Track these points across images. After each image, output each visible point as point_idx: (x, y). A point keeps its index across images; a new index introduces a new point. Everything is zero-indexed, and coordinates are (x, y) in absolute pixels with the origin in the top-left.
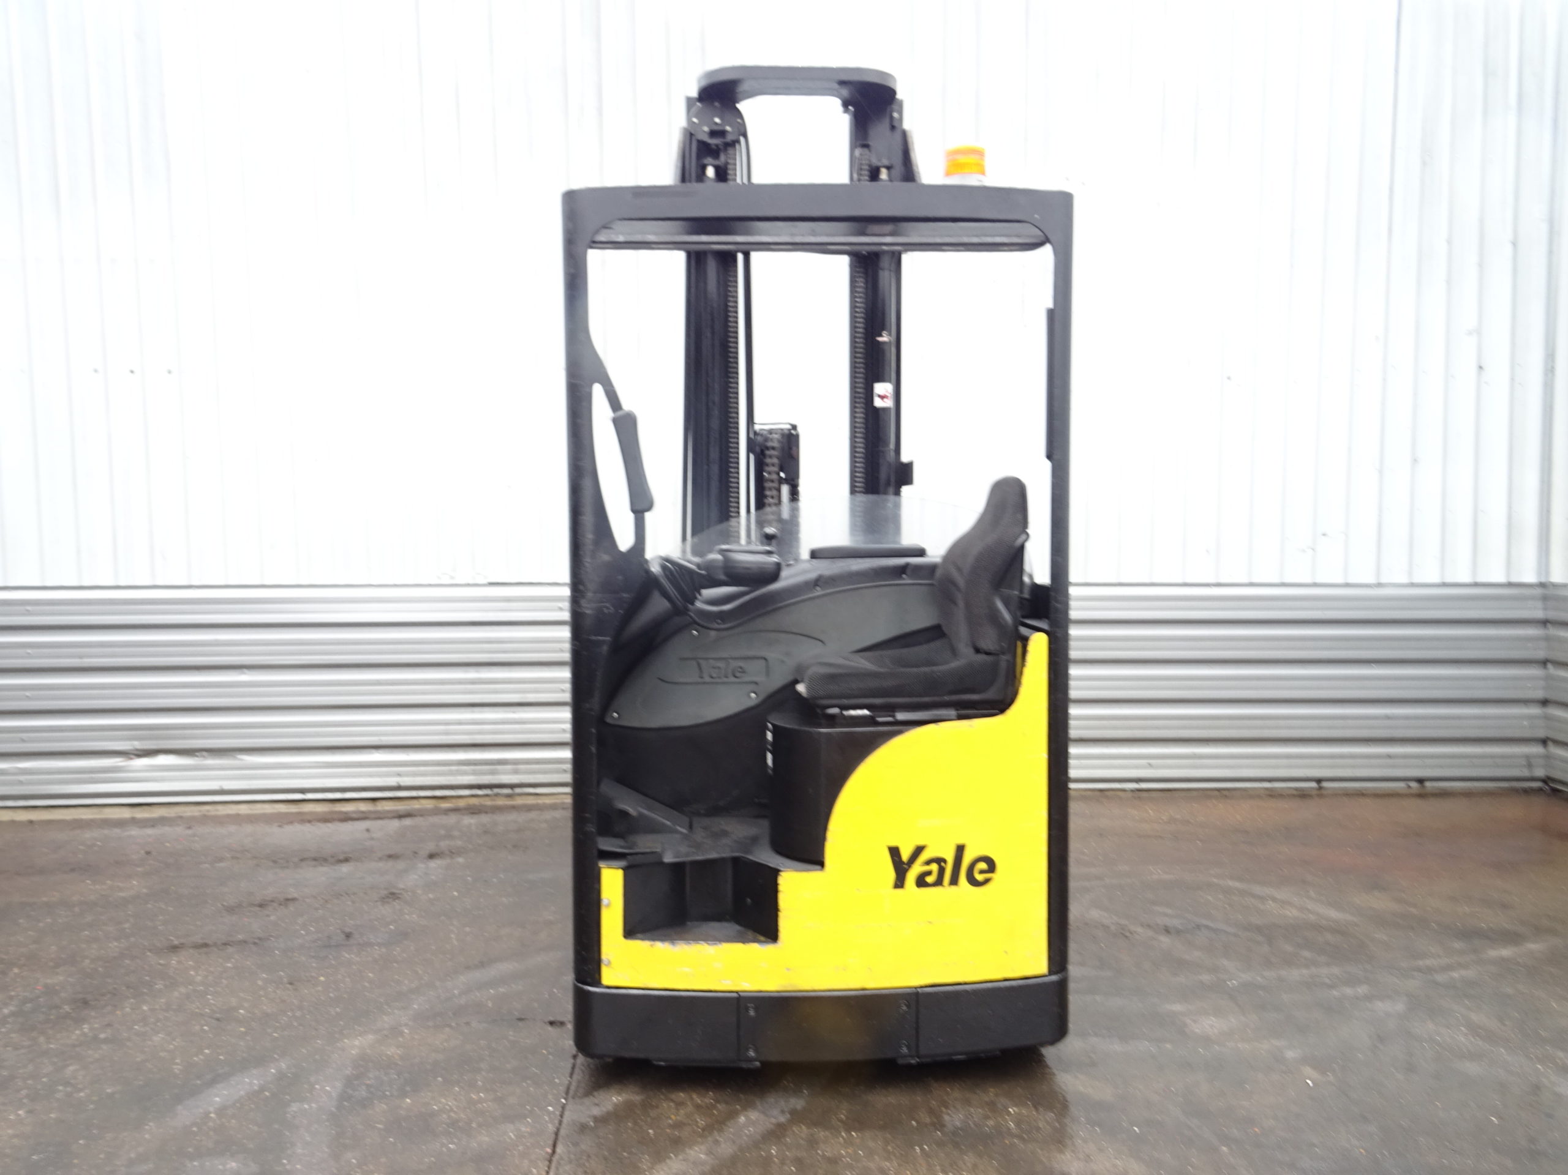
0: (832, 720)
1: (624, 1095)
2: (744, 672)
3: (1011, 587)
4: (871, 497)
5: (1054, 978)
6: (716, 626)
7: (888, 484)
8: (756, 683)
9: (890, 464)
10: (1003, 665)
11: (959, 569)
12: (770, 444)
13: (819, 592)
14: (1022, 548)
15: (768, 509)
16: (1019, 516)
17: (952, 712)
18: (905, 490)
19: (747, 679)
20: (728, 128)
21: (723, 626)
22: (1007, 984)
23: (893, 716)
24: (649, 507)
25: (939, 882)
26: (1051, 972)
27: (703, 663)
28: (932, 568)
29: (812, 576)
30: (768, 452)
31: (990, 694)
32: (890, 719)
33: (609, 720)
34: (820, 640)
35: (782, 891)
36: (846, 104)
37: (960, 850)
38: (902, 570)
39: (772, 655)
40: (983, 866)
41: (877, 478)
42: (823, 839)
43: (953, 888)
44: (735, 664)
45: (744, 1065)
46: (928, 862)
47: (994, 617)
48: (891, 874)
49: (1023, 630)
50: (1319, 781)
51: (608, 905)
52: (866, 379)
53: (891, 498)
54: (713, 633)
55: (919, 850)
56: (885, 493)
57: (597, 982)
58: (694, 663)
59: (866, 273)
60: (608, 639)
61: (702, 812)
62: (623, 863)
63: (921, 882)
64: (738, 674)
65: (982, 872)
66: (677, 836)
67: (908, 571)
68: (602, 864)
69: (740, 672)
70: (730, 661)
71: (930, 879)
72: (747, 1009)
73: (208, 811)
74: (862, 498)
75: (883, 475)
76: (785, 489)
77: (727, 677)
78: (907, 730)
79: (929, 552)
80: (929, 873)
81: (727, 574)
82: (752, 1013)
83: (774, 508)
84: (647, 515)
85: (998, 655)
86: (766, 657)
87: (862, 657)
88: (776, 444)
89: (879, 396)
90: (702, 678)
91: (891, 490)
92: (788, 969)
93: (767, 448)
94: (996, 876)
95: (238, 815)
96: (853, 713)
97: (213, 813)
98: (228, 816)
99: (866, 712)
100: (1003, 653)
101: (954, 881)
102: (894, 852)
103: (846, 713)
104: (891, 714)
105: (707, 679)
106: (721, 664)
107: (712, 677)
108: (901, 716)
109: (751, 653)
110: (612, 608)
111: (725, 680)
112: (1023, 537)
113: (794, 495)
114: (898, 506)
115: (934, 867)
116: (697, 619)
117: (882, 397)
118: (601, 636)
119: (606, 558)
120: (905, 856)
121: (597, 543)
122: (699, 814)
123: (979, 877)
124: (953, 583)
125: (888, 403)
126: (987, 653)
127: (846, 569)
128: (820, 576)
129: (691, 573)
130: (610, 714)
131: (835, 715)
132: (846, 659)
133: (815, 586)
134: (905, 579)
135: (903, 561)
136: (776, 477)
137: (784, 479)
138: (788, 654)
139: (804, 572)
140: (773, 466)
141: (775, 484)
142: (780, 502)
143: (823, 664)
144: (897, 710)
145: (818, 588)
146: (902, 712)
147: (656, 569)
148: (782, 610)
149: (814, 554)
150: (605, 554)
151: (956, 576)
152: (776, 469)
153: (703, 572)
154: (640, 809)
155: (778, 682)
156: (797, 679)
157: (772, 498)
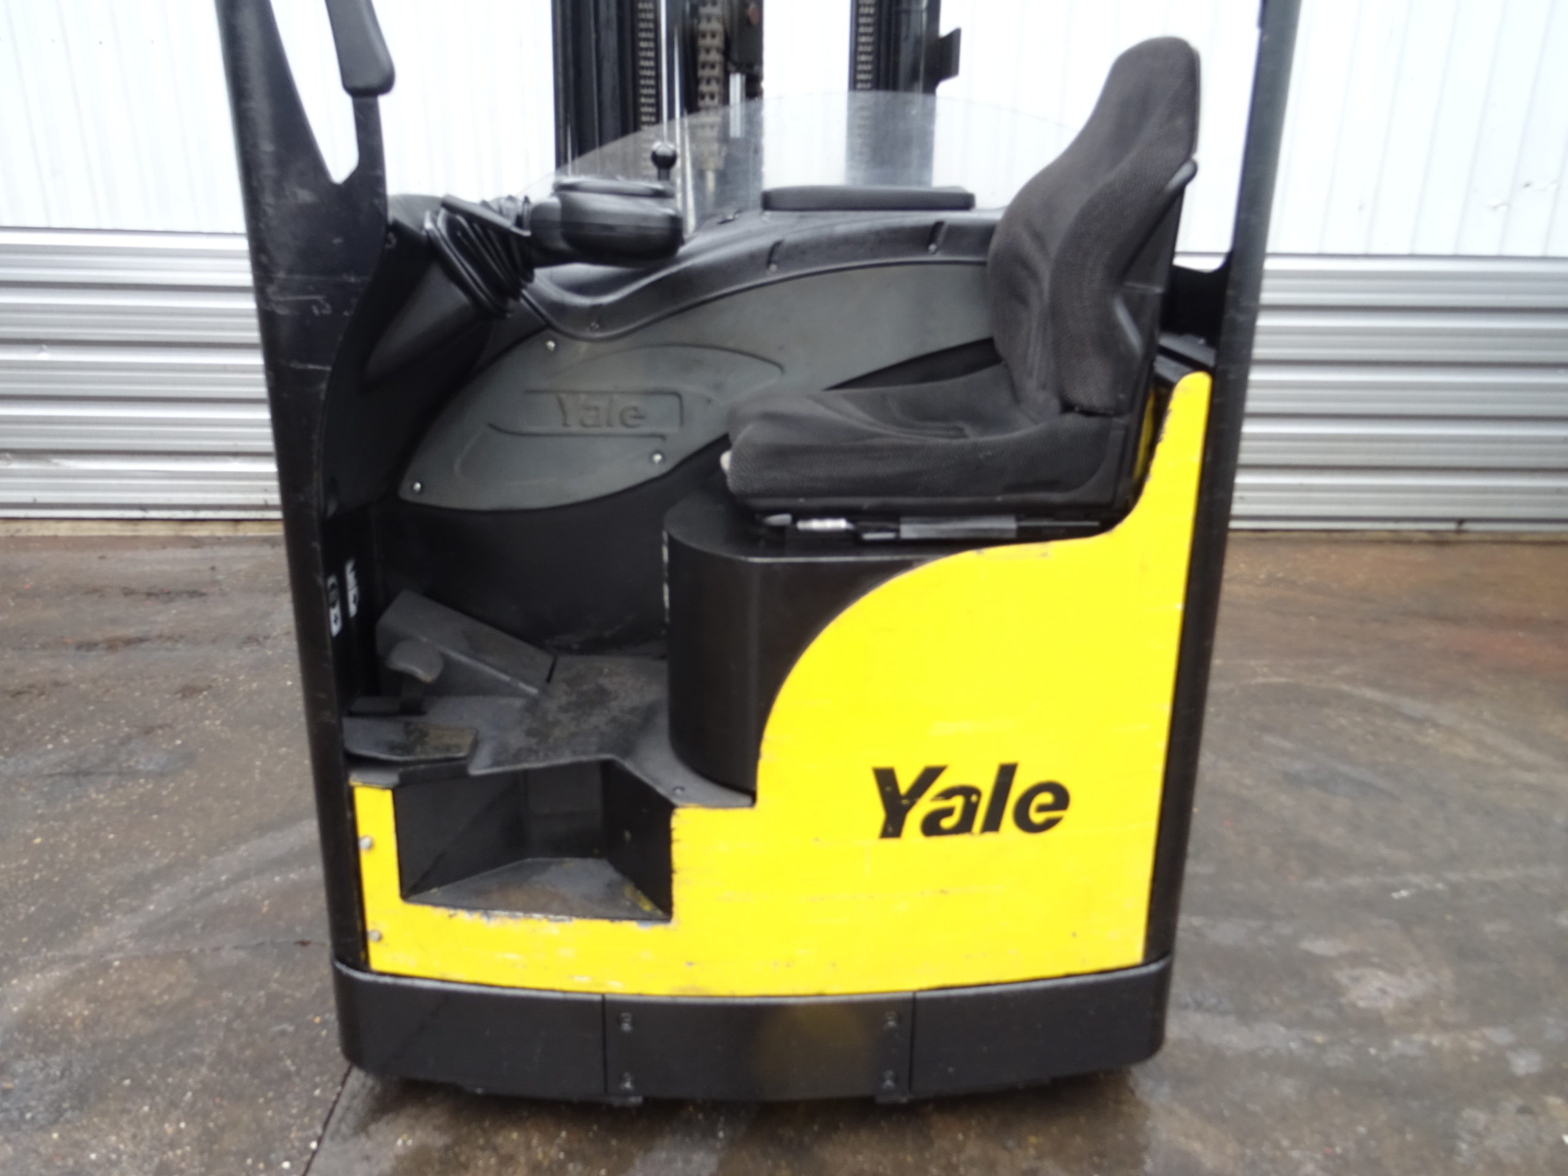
0: (781, 540)
1: (419, 1133)
2: (640, 417)
3: (1147, 279)
4: (883, 96)
5: (1153, 968)
6: (588, 333)
7: (914, 76)
8: (662, 437)
9: (918, 39)
10: (1117, 434)
11: (1038, 237)
13: (773, 274)
14: (1179, 194)
15: (702, 116)
16: (1180, 122)
17: (1009, 524)
18: (944, 88)
19: (645, 429)
21: (599, 335)
22: (1071, 981)
23: (897, 531)
24: (386, 84)
25: (964, 826)
26: (1147, 961)
27: (569, 400)
28: (985, 233)
29: (764, 242)
31: (1086, 493)
32: (889, 536)
33: (406, 496)
34: (774, 362)
35: (678, 840)
37: (1007, 773)
38: (929, 235)
39: (692, 387)
40: (1046, 798)
41: (896, 64)
42: (756, 755)
43: (990, 836)
44: (622, 402)
45: (616, 1102)
46: (948, 794)
47: (1108, 340)
48: (877, 815)
49: (1164, 367)
50: (1461, 521)
51: (371, 846)
53: (917, 97)
54: (582, 347)
55: (930, 775)
56: (909, 88)
57: (363, 965)
58: (553, 397)
60: (328, 369)
61: (576, 647)
62: (393, 778)
63: (931, 826)
64: (631, 422)
65: (1042, 808)
66: (518, 703)
67: (941, 238)
68: (355, 780)
69: (632, 417)
70: (616, 397)
71: (947, 823)
72: (619, 1021)
73: (18, 531)
74: (868, 97)
75: (905, 58)
76: (736, 82)
77: (609, 425)
78: (921, 562)
79: (980, 202)
80: (948, 812)
81: (569, 238)
82: (626, 1027)
83: (714, 117)
84: (385, 103)
85: (1111, 416)
86: (680, 393)
87: (845, 397)
90: (565, 425)
91: (920, 84)
92: (690, 964)
94: (1068, 816)
95: (55, 538)
96: (816, 525)
97: (23, 534)
98: (44, 538)
99: (842, 524)
100: (1118, 413)
101: (992, 824)
102: (885, 778)
103: (802, 525)
104: (891, 525)
105: (575, 428)
106: (602, 403)
107: (584, 425)
108: (909, 531)
109: (651, 385)
110: (328, 306)
111: (606, 430)
112: (1183, 172)
113: (753, 90)
114: (929, 115)
115: (958, 802)
116: (550, 318)
118: (314, 363)
119: (305, 196)
120: (905, 784)
121: (281, 162)
122: (568, 650)
123: (1037, 818)
124: (1024, 263)
126: (1088, 413)
127: (826, 231)
128: (777, 245)
129: (503, 233)
130: (406, 485)
131: (780, 529)
132: (819, 401)
133: (769, 262)
134: (935, 253)
135: (929, 218)
136: (715, 57)
137: (735, 64)
138: (718, 387)
139: (749, 235)
140: (713, 36)
141: (717, 72)
142: (725, 100)
143: (771, 417)
144: (903, 519)
145: (773, 267)
146: (911, 522)
147: (433, 225)
148: (709, 307)
149: (770, 202)
150: (303, 186)
151: (1029, 247)
152: (718, 42)
153: (527, 233)
154: (455, 655)
155: (699, 436)
156: (723, 443)
157: (712, 97)
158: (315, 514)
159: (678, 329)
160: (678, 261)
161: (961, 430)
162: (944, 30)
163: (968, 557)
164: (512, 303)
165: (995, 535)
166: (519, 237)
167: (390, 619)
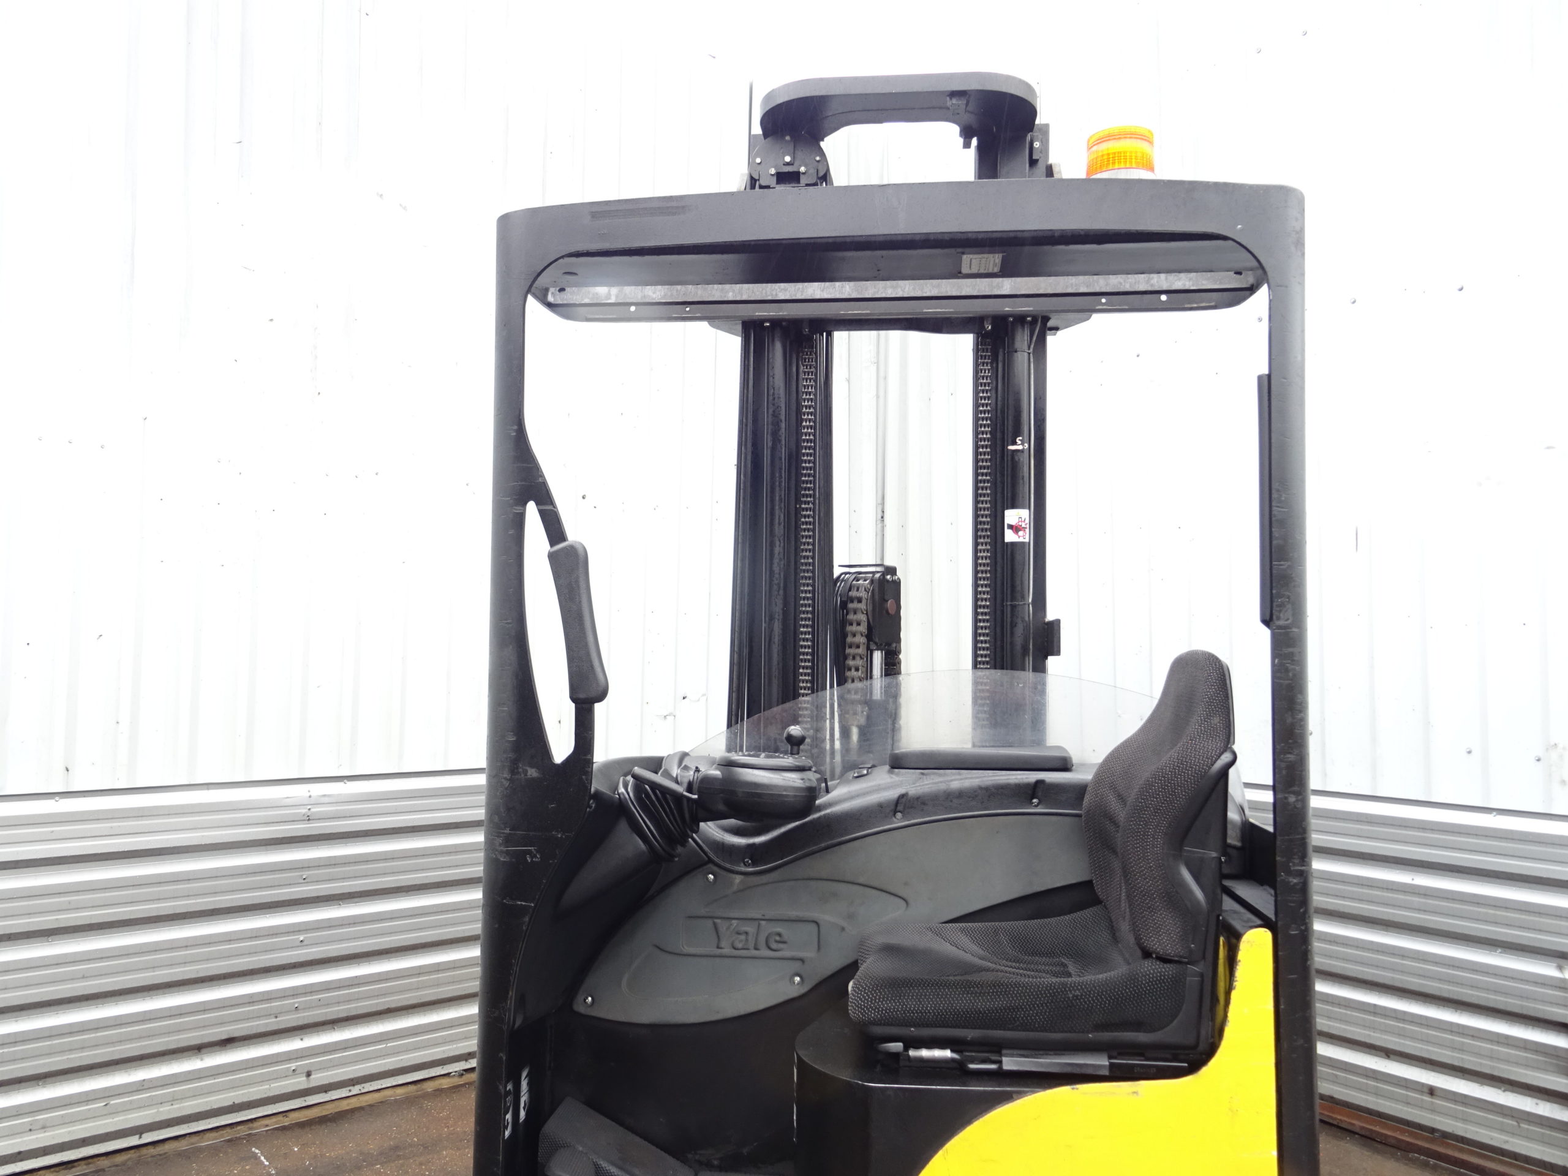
0: (895, 1066)
2: (783, 942)
3: (1205, 845)
4: (997, 674)
6: (743, 869)
7: (1025, 653)
8: (802, 960)
9: (1027, 628)
10: (1192, 980)
11: (1121, 798)
12: (853, 593)
13: (898, 821)
14: (1224, 775)
15: (849, 685)
16: (1219, 722)
17: (1102, 1061)
18: (1051, 661)
19: (787, 953)
20: (803, 169)
21: (750, 869)
23: (1000, 1062)
24: (602, 696)
27: (722, 925)
28: (1080, 790)
29: (893, 794)
30: (851, 606)
31: (1168, 1034)
32: (993, 1067)
33: (579, 1008)
34: (900, 897)
36: (967, 134)
38: (1036, 790)
39: (827, 916)
41: (1010, 646)
44: (768, 928)
47: (1175, 897)
49: (1237, 918)
52: (994, 503)
53: (1029, 676)
54: (738, 879)
56: (1022, 667)
58: (709, 923)
59: (995, 358)
60: (533, 904)
64: (774, 946)
67: (1042, 793)
69: (777, 942)
70: (763, 923)
74: (987, 675)
75: (1019, 641)
76: (878, 657)
77: (756, 949)
78: (1021, 1095)
79: (1077, 765)
81: (728, 803)
83: (858, 685)
84: (598, 707)
86: (818, 921)
87: (962, 930)
88: (862, 594)
89: (1011, 527)
90: (719, 947)
91: (1030, 662)
93: (852, 600)
96: (925, 1053)
99: (947, 1053)
100: (1194, 961)
103: (912, 1053)
104: (994, 1057)
105: (727, 951)
106: (751, 929)
107: (735, 948)
108: (1010, 1063)
109: (793, 914)
110: (538, 855)
111: (755, 953)
112: (1226, 758)
113: (892, 666)
114: (1040, 690)
116: (711, 855)
117: (1015, 529)
118: (522, 900)
119: (533, 773)
121: (520, 749)
124: (1112, 819)
125: (1025, 537)
126: (1164, 960)
127: (943, 787)
128: (902, 796)
129: (678, 797)
130: (580, 998)
131: (896, 1056)
132: (938, 933)
133: (895, 812)
134: (1036, 806)
135: (1032, 777)
136: (862, 640)
137: (876, 643)
138: (851, 917)
139: (878, 789)
140: (859, 624)
141: (861, 650)
142: (869, 675)
143: (891, 950)
144: (1004, 1052)
145: (899, 815)
146: (1012, 1056)
147: (625, 789)
148: (843, 847)
149: (898, 763)
150: (532, 767)
151: (1114, 805)
152: (863, 628)
153: (695, 797)
154: (604, 1164)
155: (834, 962)
156: (852, 968)
157: (857, 670)
158: (505, 1028)
159: (820, 865)
160: (820, 808)
161: (1065, 966)
162: (1050, 616)
163: (1062, 1093)
164: (680, 849)
165: (1090, 1071)
166: (689, 799)
167: (552, 1127)
